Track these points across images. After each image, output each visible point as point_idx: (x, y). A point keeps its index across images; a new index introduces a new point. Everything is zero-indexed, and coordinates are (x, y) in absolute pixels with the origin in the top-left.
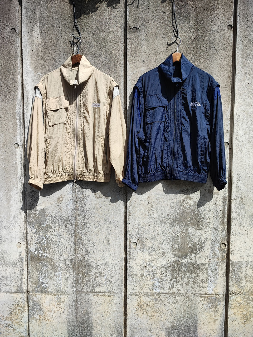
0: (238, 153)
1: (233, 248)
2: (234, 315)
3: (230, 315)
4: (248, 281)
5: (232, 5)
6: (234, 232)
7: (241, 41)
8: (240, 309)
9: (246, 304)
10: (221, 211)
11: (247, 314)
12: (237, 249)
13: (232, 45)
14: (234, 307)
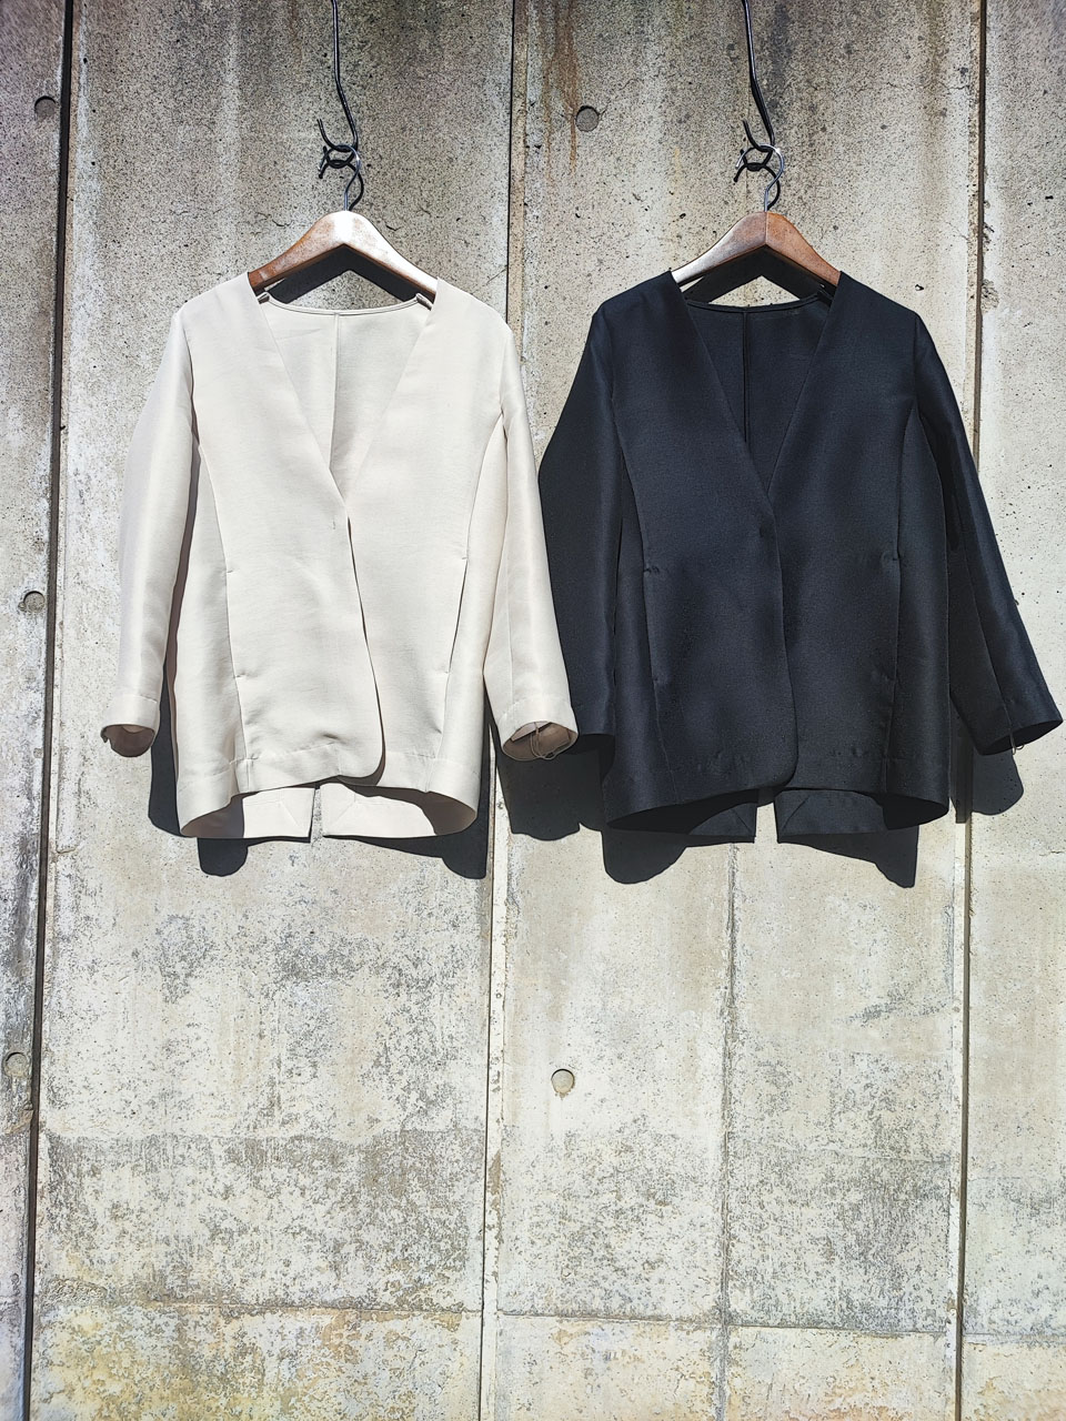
0: (87, 643)
1: (58, 1075)
2: (62, 1397)
3: (48, 1396)
4: (128, 1236)
5: (58, 16)
6: (65, 1003)
7: (93, 163)
8: (94, 1367)
9: (118, 1346)
10: (10, 903)
11: (126, 1396)
12: (79, 1082)
13: (54, 179)
14: (64, 1361)
